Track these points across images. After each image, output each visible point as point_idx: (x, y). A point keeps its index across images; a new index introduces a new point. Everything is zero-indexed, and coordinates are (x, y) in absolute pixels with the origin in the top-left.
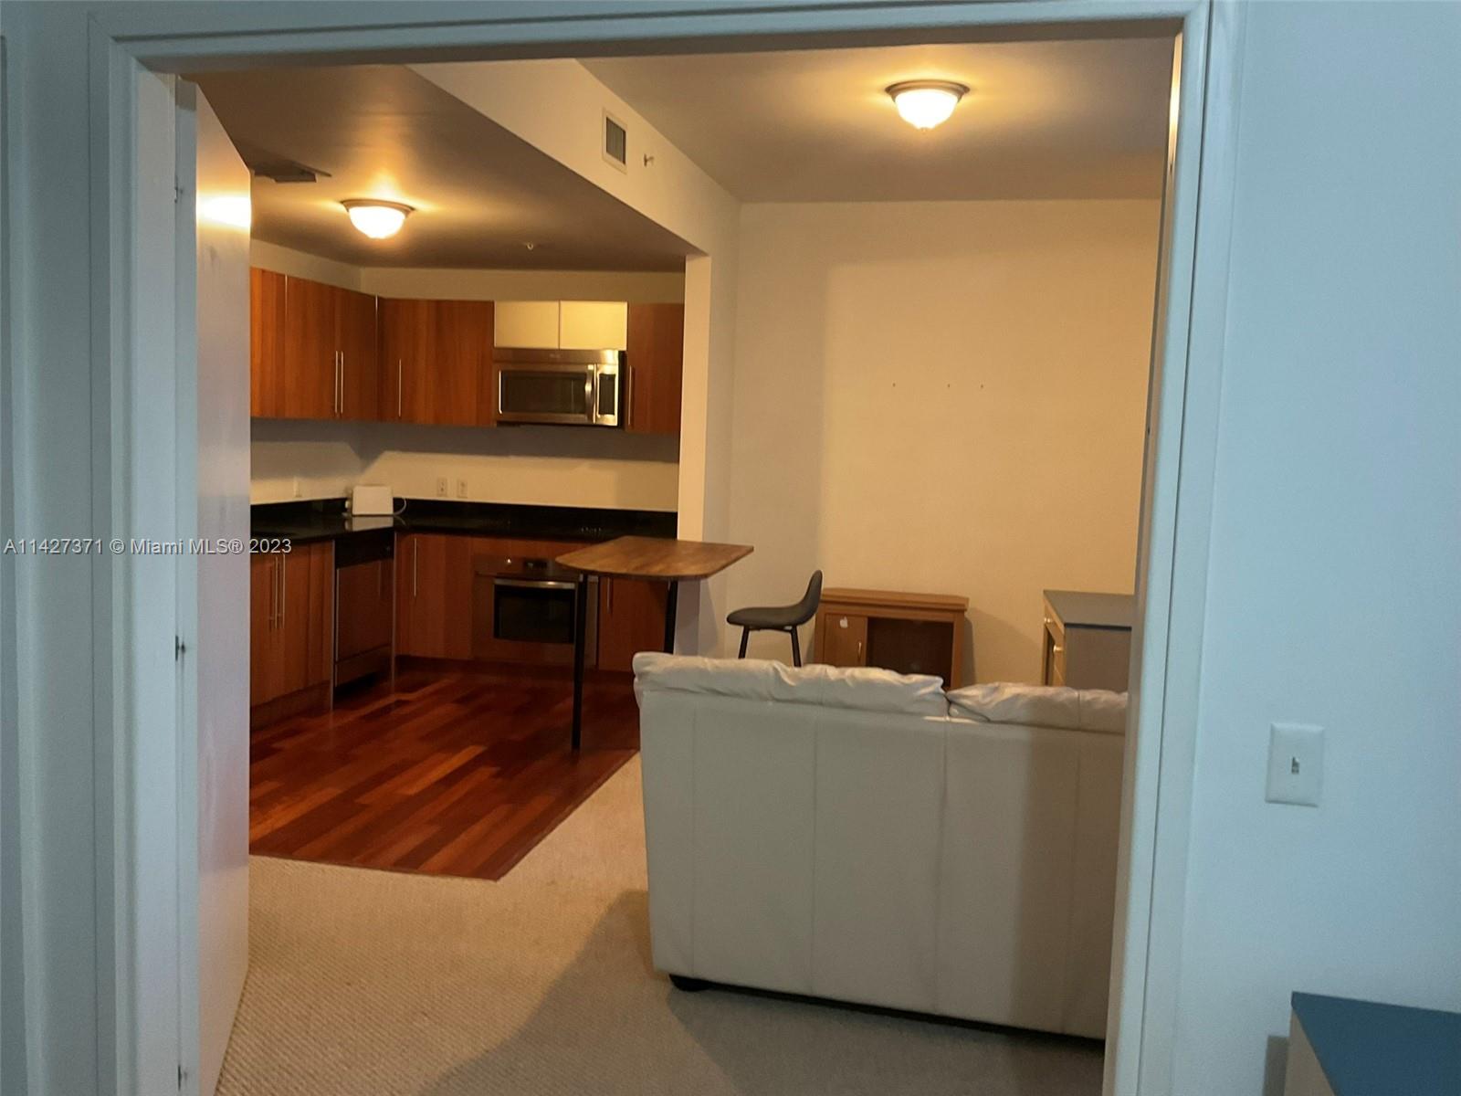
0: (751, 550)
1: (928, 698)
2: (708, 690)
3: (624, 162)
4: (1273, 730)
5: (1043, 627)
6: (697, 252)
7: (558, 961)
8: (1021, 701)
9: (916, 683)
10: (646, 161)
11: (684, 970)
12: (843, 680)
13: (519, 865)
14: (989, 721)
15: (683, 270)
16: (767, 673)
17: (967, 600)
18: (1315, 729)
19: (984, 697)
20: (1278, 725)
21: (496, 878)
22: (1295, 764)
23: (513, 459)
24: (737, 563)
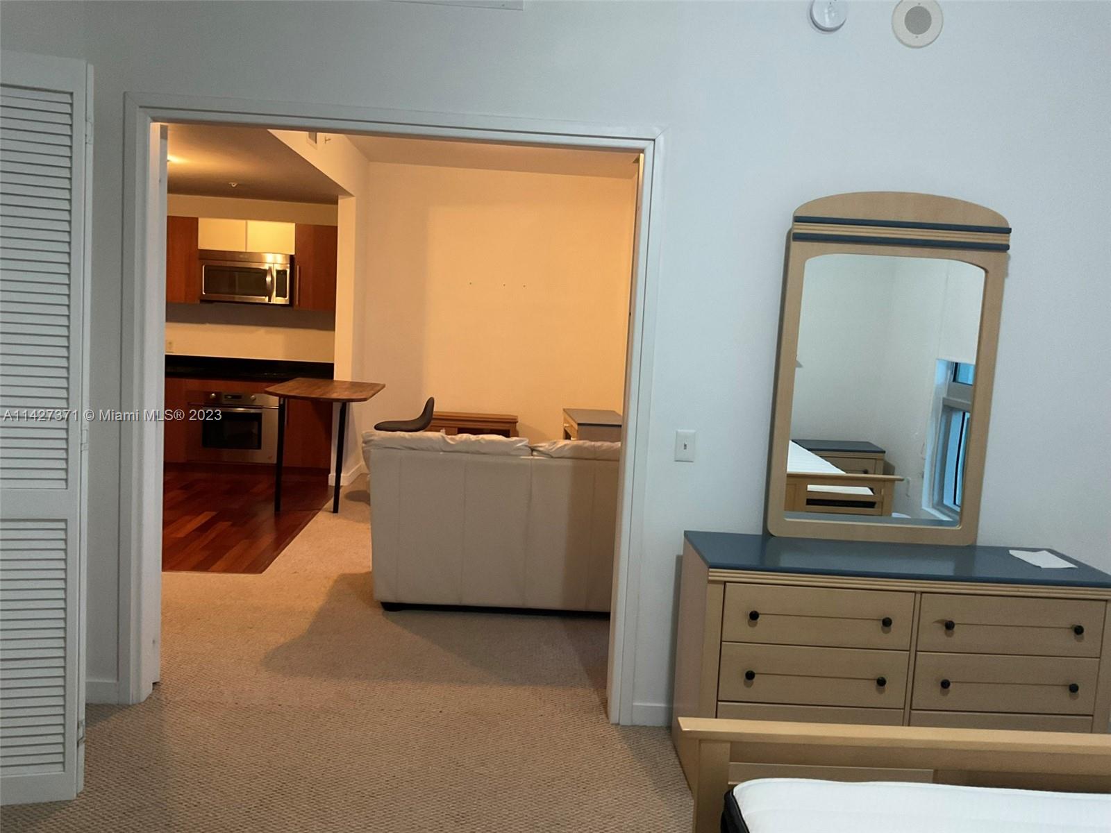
0: (384, 386)
1: (522, 447)
2: (406, 447)
3: (316, 142)
4: (677, 432)
5: (563, 430)
6: (346, 193)
7: (316, 604)
8: (567, 448)
9: (516, 440)
10: (326, 140)
11: (391, 598)
12: (478, 440)
13: (271, 566)
14: (552, 457)
15: (336, 203)
16: (439, 438)
17: (517, 417)
18: (692, 431)
19: (549, 446)
20: (679, 430)
21: (261, 572)
22: (685, 445)
23: (207, 326)
24: (379, 393)
